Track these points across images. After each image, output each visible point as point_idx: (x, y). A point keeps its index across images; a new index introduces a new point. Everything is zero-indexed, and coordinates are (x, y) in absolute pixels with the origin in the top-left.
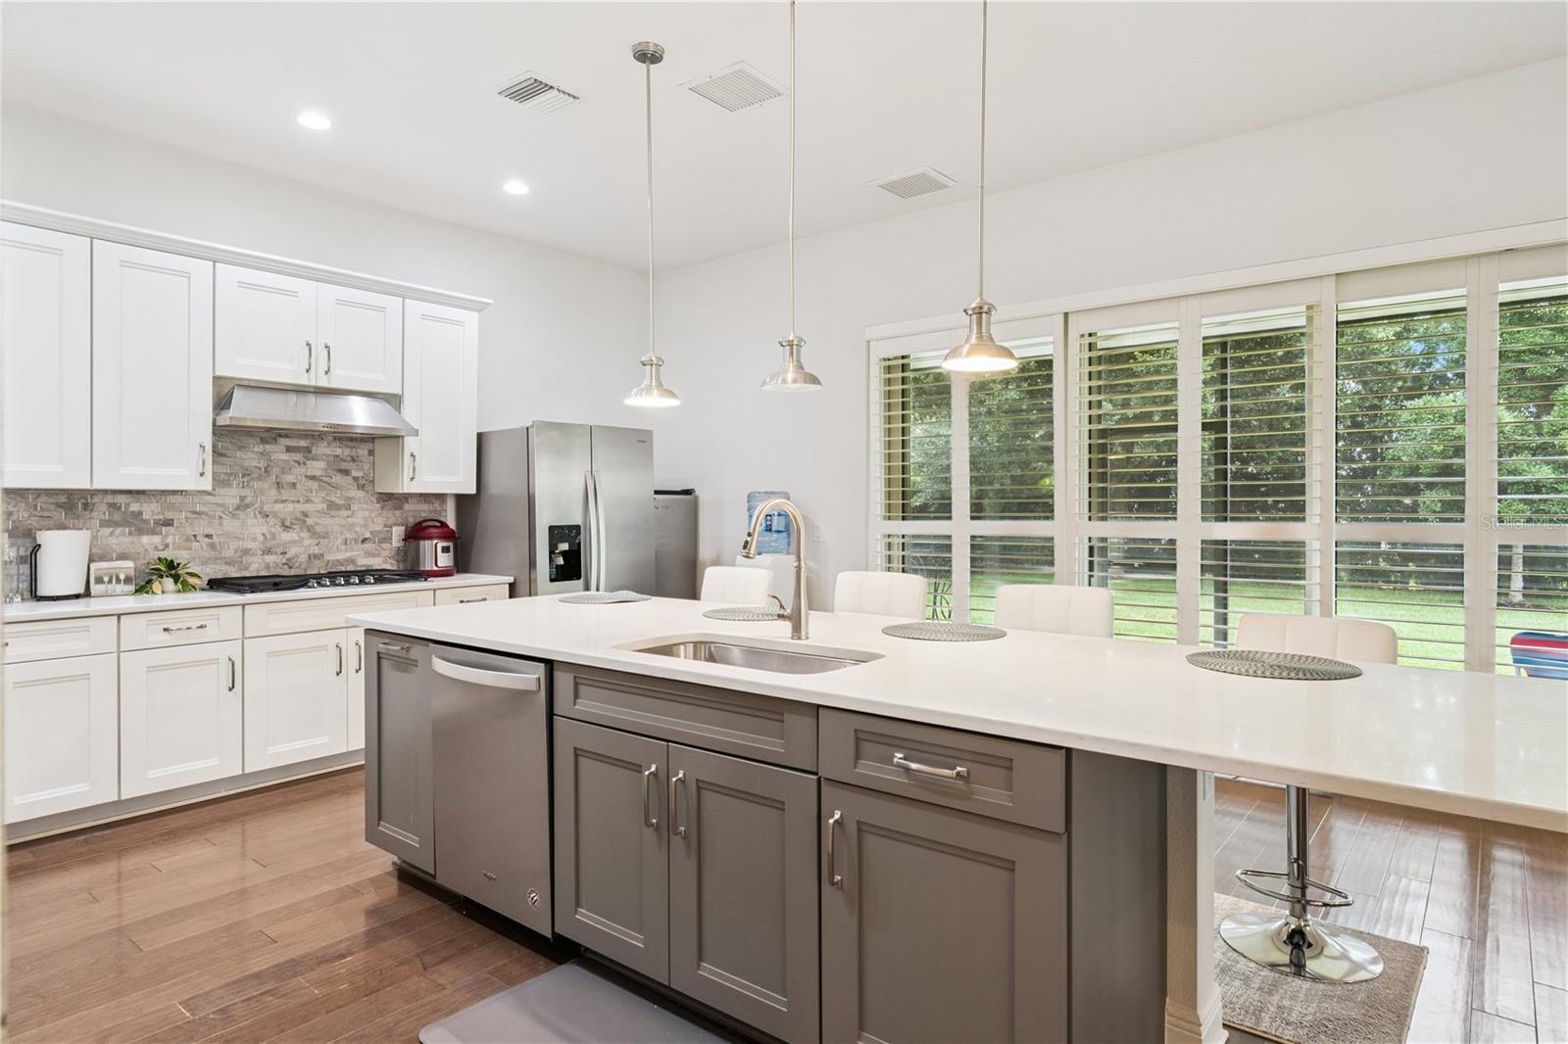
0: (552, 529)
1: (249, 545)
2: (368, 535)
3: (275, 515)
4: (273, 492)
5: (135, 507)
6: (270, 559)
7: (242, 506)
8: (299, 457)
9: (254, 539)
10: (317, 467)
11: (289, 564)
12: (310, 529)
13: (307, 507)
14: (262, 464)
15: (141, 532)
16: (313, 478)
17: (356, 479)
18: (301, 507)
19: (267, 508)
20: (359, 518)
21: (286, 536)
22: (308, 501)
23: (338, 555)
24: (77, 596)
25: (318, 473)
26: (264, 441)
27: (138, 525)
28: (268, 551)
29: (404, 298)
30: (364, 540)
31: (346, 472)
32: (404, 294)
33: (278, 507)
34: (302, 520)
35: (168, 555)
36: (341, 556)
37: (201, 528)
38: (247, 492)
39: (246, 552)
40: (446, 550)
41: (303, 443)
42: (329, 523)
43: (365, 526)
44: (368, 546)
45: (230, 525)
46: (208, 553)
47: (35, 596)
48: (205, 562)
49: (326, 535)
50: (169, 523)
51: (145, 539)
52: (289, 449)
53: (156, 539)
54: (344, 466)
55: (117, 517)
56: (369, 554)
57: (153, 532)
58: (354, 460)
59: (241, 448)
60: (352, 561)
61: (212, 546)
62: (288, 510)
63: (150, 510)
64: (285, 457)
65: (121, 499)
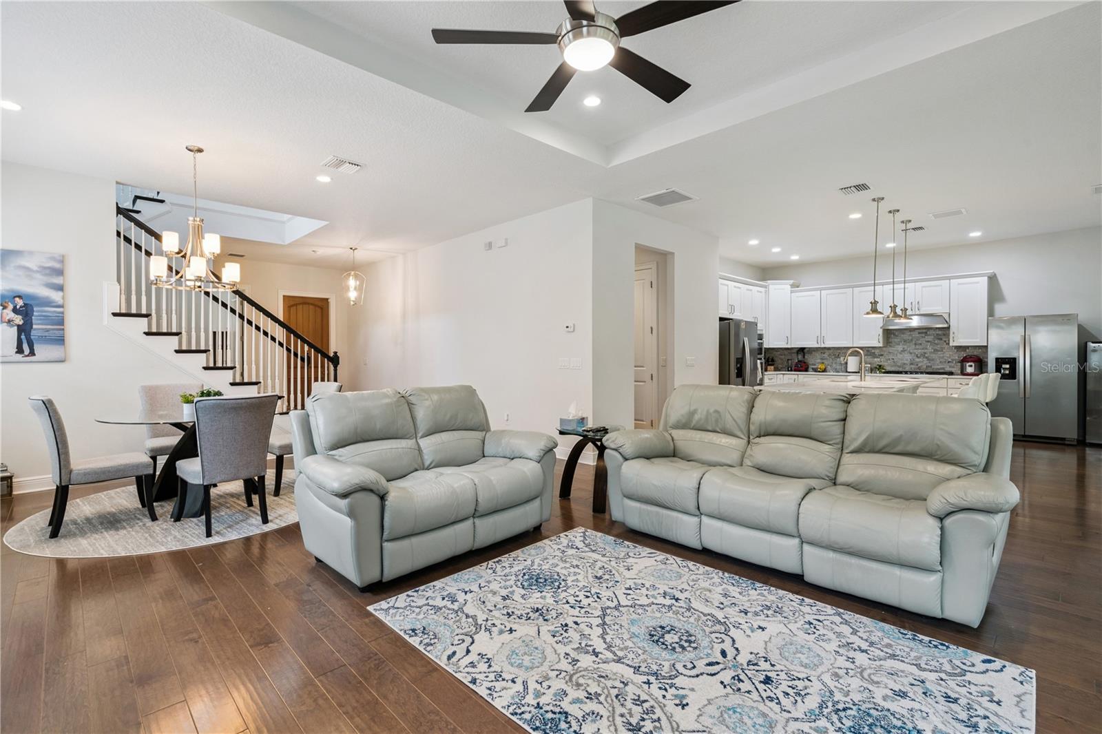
0: (997, 359)
1: (906, 362)
2: (950, 360)
3: (915, 353)
4: (914, 346)
5: (873, 351)
6: (912, 366)
7: (904, 351)
8: (923, 335)
9: (907, 360)
10: (930, 338)
11: (919, 368)
12: (926, 358)
13: (926, 351)
14: (910, 338)
15: (874, 358)
16: (928, 342)
17: (945, 341)
18: (923, 351)
19: (911, 351)
20: (947, 354)
21: (918, 360)
22: (926, 349)
23: (937, 367)
24: (856, 372)
25: (929, 340)
26: (910, 331)
27: (874, 355)
28: (912, 364)
29: (950, 280)
30: (949, 362)
31: (941, 339)
32: (949, 278)
33: (915, 351)
34: (923, 355)
35: (879, 364)
36: (939, 367)
37: (891, 357)
38: (905, 347)
39: (904, 364)
40: (971, 366)
41: (924, 331)
42: (933, 356)
43: (950, 357)
44: (950, 364)
45: (900, 356)
46: (892, 364)
47: (847, 372)
48: (892, 366)
49: (933, 360)
50: (882, 355)
51: (876, 359)
52: (919, 333)
53: (879, 359)
54: (940, 337)
55: (869, 353)
56: (950, 367)
57: (877, 357)
58: (944, 335)
59: (903, 334)
60: (943, 369)
61: (894, 362)
62: (918, 352)
63: (877, 352)
64: (918, 335)
65: (870, 349)
